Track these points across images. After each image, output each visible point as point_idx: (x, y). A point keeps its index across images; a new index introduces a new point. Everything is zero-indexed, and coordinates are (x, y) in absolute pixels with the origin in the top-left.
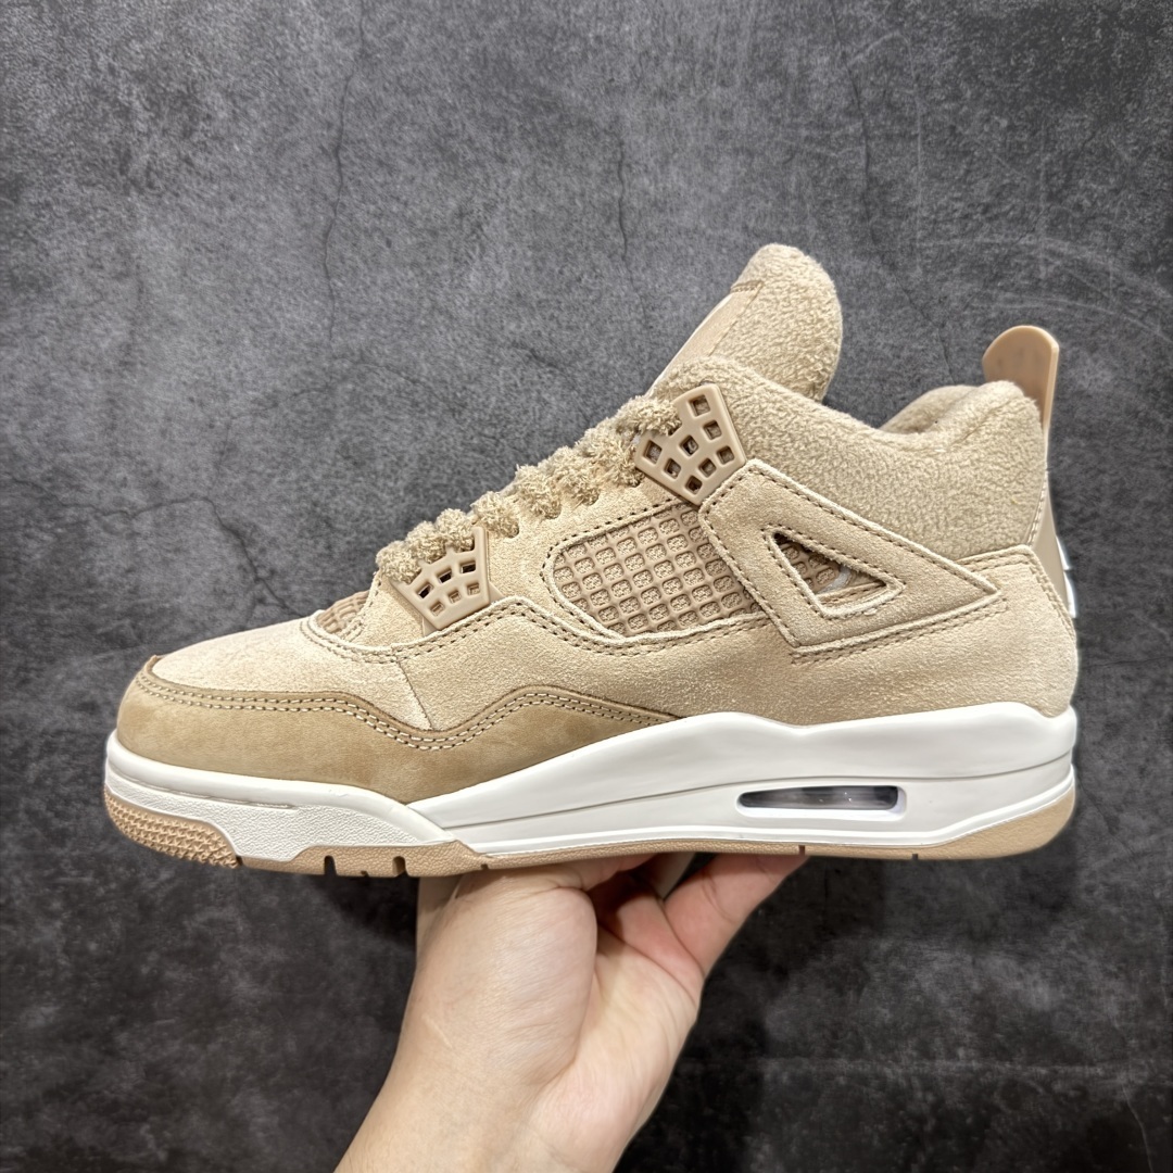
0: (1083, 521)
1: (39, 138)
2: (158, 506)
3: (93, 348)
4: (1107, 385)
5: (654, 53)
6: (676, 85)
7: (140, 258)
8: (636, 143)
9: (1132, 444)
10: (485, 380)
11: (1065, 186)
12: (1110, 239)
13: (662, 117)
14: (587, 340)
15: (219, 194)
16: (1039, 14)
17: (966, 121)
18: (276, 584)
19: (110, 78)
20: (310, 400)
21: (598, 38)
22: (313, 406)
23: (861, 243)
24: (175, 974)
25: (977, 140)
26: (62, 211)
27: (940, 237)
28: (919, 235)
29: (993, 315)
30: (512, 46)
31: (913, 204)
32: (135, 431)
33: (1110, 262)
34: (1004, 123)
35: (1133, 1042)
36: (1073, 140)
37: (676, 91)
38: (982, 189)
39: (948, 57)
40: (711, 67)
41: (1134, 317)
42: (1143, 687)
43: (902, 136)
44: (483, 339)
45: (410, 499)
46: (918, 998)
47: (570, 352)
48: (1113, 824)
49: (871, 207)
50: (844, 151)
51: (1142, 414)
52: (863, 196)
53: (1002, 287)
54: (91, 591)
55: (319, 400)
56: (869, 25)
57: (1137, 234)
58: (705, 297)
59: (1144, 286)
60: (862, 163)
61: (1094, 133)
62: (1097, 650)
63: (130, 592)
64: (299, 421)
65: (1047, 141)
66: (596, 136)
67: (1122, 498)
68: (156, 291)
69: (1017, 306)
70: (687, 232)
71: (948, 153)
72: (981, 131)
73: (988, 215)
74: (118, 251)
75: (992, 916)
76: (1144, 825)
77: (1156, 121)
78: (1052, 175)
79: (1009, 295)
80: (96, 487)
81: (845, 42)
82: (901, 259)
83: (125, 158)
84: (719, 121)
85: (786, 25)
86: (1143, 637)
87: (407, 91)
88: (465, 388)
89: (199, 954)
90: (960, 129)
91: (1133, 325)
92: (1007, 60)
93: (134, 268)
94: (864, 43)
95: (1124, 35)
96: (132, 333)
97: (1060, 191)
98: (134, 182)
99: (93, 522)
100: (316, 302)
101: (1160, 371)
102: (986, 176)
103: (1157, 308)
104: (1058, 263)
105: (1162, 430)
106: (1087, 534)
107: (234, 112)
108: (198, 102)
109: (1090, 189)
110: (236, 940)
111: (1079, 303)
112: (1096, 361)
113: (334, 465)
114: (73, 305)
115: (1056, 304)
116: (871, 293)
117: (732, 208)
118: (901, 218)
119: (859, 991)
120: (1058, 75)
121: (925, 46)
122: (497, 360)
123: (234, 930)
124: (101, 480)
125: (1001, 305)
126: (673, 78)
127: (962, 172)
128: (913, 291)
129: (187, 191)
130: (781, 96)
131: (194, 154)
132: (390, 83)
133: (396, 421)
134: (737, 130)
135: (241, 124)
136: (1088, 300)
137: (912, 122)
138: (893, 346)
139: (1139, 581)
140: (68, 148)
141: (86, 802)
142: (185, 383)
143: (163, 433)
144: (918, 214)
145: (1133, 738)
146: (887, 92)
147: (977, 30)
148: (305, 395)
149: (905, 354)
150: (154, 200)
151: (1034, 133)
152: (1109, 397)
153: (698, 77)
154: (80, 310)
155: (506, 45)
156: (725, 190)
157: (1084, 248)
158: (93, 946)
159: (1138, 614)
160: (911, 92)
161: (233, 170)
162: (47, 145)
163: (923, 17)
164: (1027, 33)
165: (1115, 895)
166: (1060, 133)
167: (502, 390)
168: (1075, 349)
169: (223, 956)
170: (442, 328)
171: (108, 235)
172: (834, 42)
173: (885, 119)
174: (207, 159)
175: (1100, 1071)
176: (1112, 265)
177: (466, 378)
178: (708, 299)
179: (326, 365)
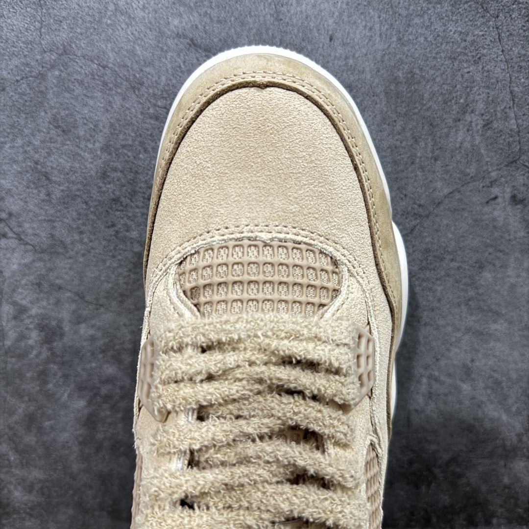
10: (157, 63)
14: (233, 30)
18: (13, 223)
20: (28, 85)
22: (30, 89)
44: (154, 32)
45: (105, 156)
46: (468, 489)
47: (220, 40)
55: (35, 84)
64: (21, 101)
75: (518, 435)
88: (142, 70)
100: (29, 9)
110: (10, 465)
113: (48, 133)
119: (429, 486)
122: (165, 48)
123: (8, 460)
133: (92, 98)
138: (461, 33)
148: (24, 81)
149: (470, 38)
167: (170, 71)
170: (123, 26)
177: (142, 63)
179: (39, 57)
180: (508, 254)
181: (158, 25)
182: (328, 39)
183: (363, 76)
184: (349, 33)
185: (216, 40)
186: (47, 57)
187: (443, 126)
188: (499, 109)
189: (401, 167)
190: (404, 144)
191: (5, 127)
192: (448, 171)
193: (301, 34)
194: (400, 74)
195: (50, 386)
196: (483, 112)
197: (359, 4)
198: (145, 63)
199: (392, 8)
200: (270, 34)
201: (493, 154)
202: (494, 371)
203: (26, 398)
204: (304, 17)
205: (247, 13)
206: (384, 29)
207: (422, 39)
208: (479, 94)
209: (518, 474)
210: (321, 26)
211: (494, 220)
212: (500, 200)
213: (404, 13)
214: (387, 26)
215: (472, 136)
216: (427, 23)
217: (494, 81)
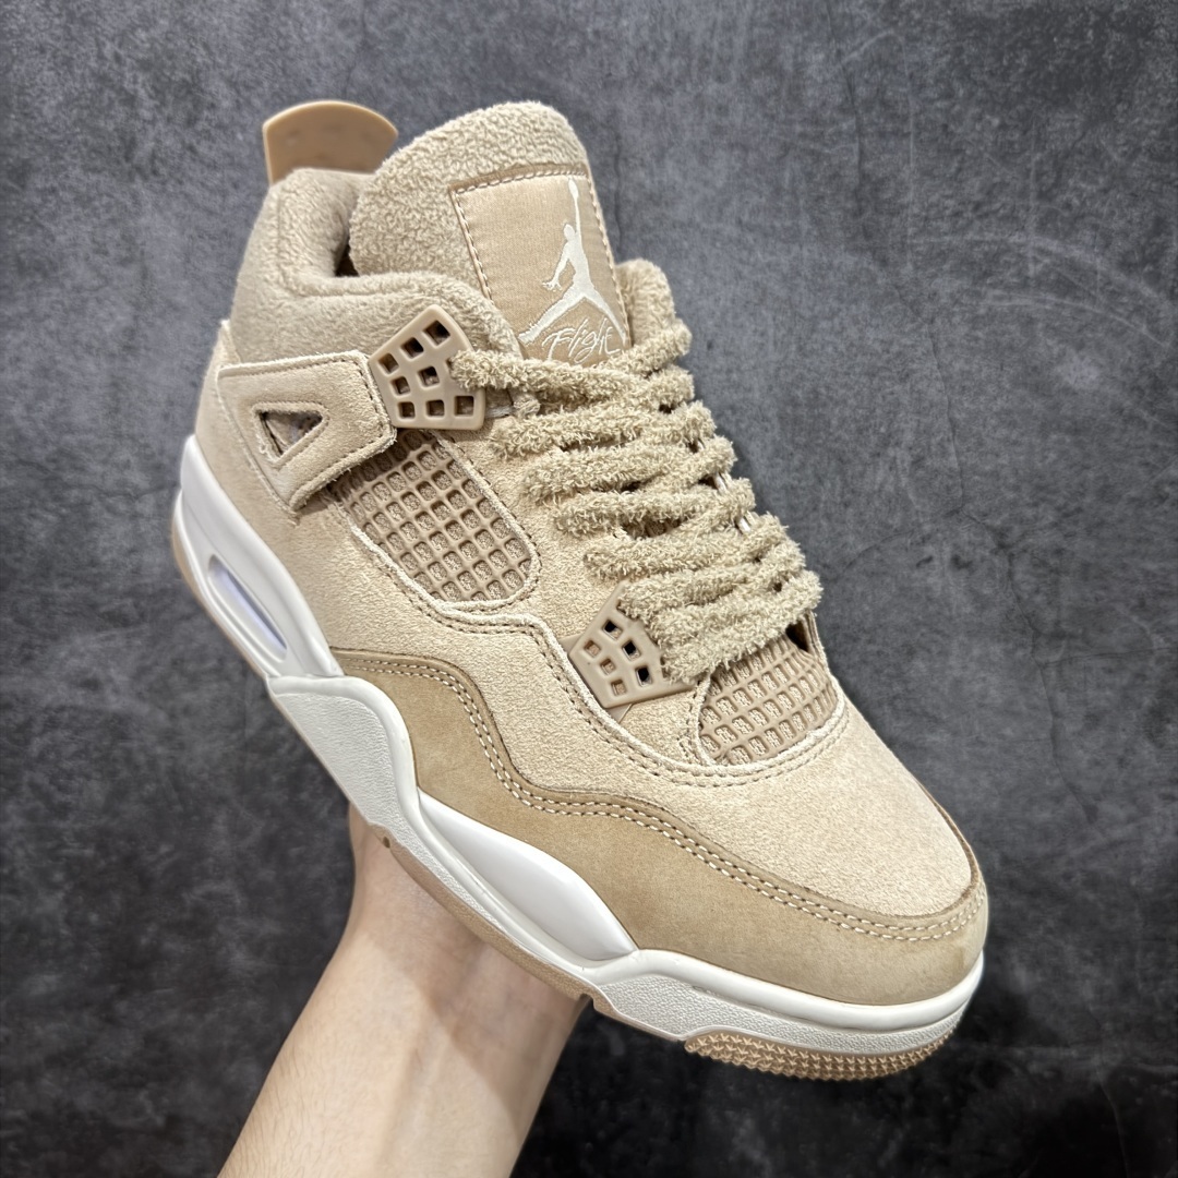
0: (1066, 515)
1: (46, 124)
2: (161, 488)
3: (97, 333)
4: (1093, 382)
5: (651, 48)
6: (673, 81)
7: (144, 244)
8: (633, 137)
9: (1116, 441)
11: (1056, 185)
12: (1098, 239)
13: (659, 112)
15: (222, 182)
16: (1032, 14)
17: (958, 119)
19: (115, 66)
21: (596, 33)
23: (853, 238)
24: (174, 946)
25: (969, 138)
26: (67, 196)
27: (930, 234)
28: (910, 231)
29: (982, 311)
30: (512, 39)
31: (905, 200)
32: (138, 414)
33: (1098, 261)
34: (996, 122)
35: (1108, 1026)
36: (1063, 140)
37: (673, 86)
38: (974, 187)
39: (941, 56)
40: (707, 63)
41: (1121, 315)
42: (1124, 679)
43: (895, 133)
48: (1092, 813)
49: (863, 204)
50: (838, 147)
51: (1126, 412)
52: (856, 192)
53: (991, 284)
54: (95, 571)
56: (864, 23)
57: (1125, 234)
58: (698, 291)
59: (1132, 285)
60: (855, 160)
61: (1084, 134)
62: (1079, 643)
63: (133, 572)
65: (1038, 139)
66: (593, 129)
67: (1106, 493)
68: (160, 277)
69: (1006, 304)
70: (682, 225)
71: (939, 151)
72: (973, 130)
73: (979, 213)
74: (123, 237)
76: (1121, 814)
77: (1146, 121)
78: (1042, 175)
79: (998, 292)
80: (99, 469)
81: (840, 40)
82: (892, 255)
83: (130, 146)
84: (714, 117)
85: (782, 22)
86: (1124, 630)
87: (408, 82)
89: (197, 926)
90: (952, 127)
91: (1120, 324)
92: (1000, 59)
93: (138, 254)
94: (858, 41)
95: (1115, 36)
96: (135, 318)
97: (1049, 190)
98: (139, 169)
99: (97, 504)
101: (1145, 369)
102: (978, 174)
103: (1141, 307)
104: (1047, 261)
105: (1146, 428)
106: (1070, 528)
107: (237, 101)
108: (202, 91)
109: (1079, 188)
110: (233, 913)
111: (1067, 301)
112: (1082, 358)
114: (78, 289)
115: (1044, 302)
116: (862, 289)
117: (727, 202)
118: (893, 214)
120: (1050, 74)
121: (918, 45)
123: (232, 903)
124: (105, 462)
125: (989, 302)
126: (670, 74)
127: (953, 170)
128: (903, 287)
129: (191, 179)
130: (777, 92)
131: (198, 143)
132: (391, 74)
134: (733, 126)
135: (245, 113)
136: (1076, 298)
137: (905, 119)
138: (882, 341)
139: (1121, 575)
140: (75, 135)
141: (88, 777)
142: (187, 368)
143: (166, 416)
144: (909, 211)
145: (1113, 729)
146: (881, 90)
147: (970, 30)
149: (895, 348)
150: (157, 187)
151: (1025, 132)
152: (1094, 395)
153: (695, 72)
154: (85, 294)
155: (506, 38)
156: (720, 184)
157: (1072, 247)
158: (94, 918)
159: (1120, 608)
160: (904, 90)
161: (236, 159)
162: (54, 131)
163: (917, 16)
164: (1020, 34)
165: (1093, 881)
166: (1051, 133)
168: (1062, 346)
169: (221, 928)
171: (113, 221)
172: (829, 40)
173: (879, 118)
174: (210, 148)
175: (1074, 1053)
176: (1100, 264)
178: (702, 292)
180: (948, 636)
182: (705, 346)
183: (750, 395)
184: (733, 340)
187: (857, 462)
188: (933, 441)
189: (800, 514)
190: (803, 484)
192: (863, 521)
194: (799, 393)
195: (304, 796)
196: (911, 444)
197: (748, 302)
199: (791, 308)
201: (926, 500)
203: (268, 812)
206: (780, 335)
207: (830, 349)
208: (907, 422)
211: (928, 589)
212: (936, 563)
213: (808, 314)
214: (783, 332)
215: (897, 476)
216: (838, 328)
217: (926, 404)
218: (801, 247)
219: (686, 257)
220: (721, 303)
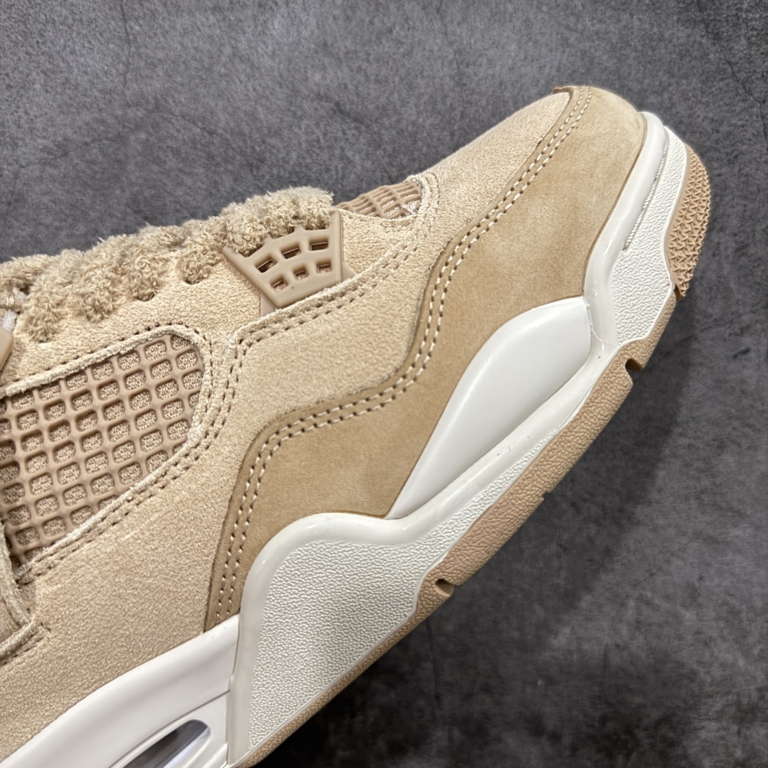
180: (759, 430)
181: (291, 80)
185: (371, 107)
186: (131, 113)
188: (758, 228)
191: (63, 207)
193: (490, 107)
196: (736, 230)
197: (574, 71)
198: (270, 132)
199: (619, 79)
200: (448, 103)
201: (747, 290)
202: (731, 595)
204: (497, 84)
205: (418, 73)
208: (733, 207)
209: (756, 747)
210: (520, 98)
211: (743, 382)
212: (752, 355)
215: (719, 263)
216: (667, 104)
217: (753, 189)
218: (632, 15)
219: (510, 21)
220: (547, 70)
